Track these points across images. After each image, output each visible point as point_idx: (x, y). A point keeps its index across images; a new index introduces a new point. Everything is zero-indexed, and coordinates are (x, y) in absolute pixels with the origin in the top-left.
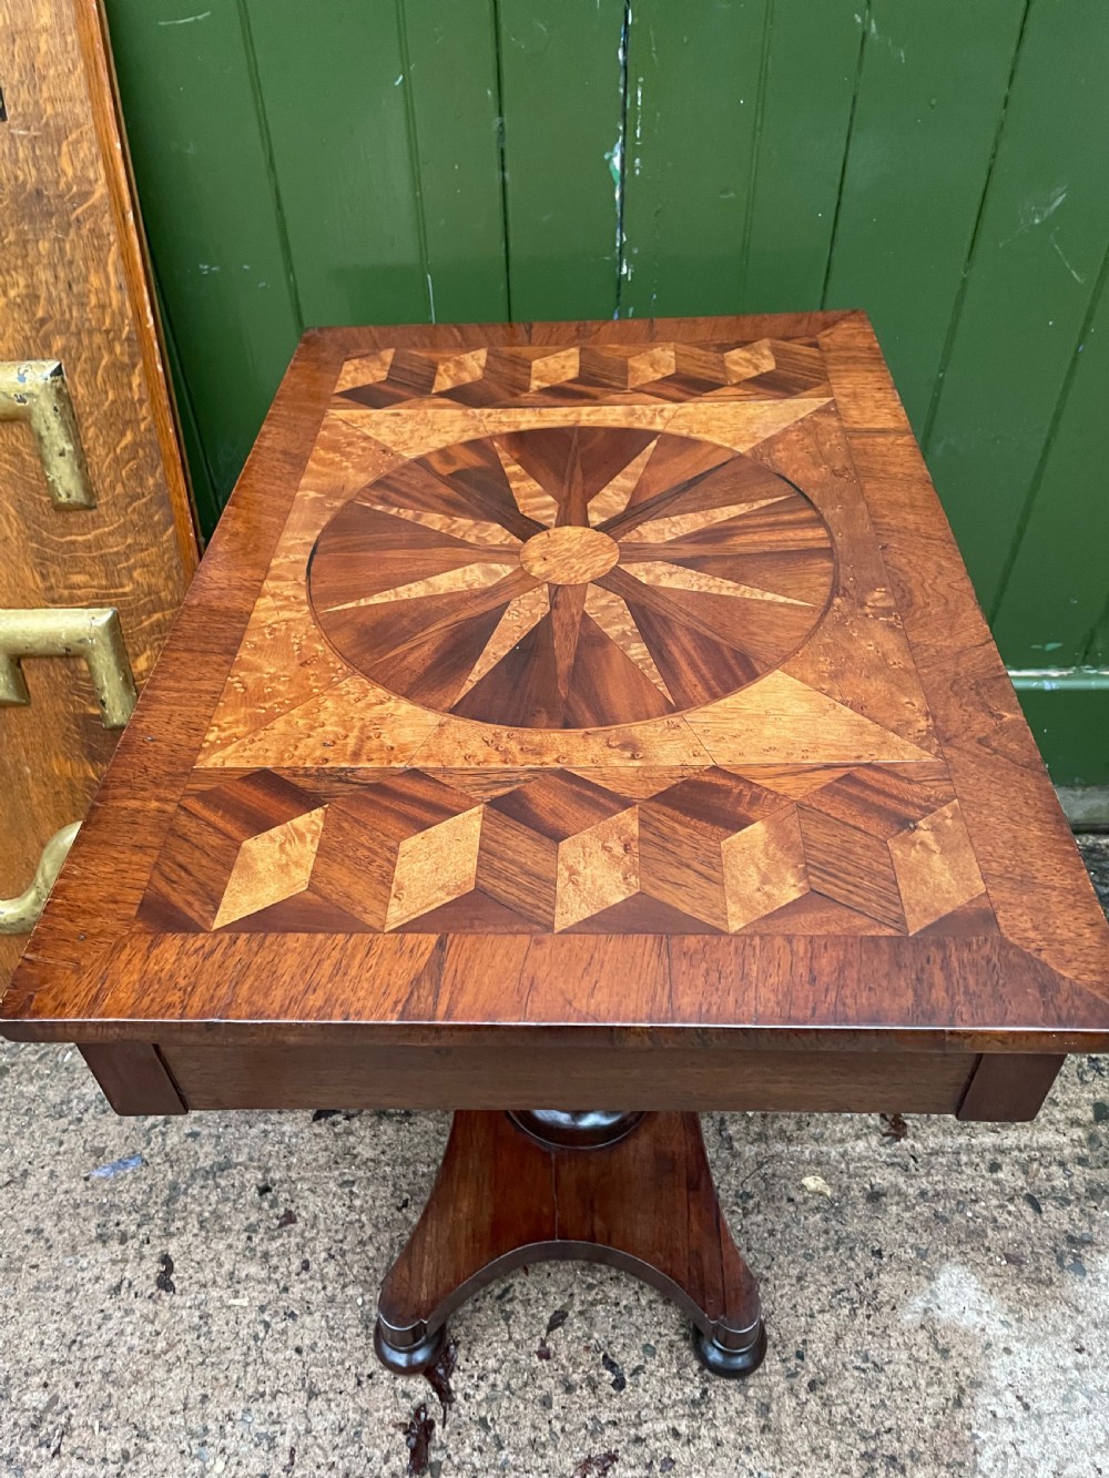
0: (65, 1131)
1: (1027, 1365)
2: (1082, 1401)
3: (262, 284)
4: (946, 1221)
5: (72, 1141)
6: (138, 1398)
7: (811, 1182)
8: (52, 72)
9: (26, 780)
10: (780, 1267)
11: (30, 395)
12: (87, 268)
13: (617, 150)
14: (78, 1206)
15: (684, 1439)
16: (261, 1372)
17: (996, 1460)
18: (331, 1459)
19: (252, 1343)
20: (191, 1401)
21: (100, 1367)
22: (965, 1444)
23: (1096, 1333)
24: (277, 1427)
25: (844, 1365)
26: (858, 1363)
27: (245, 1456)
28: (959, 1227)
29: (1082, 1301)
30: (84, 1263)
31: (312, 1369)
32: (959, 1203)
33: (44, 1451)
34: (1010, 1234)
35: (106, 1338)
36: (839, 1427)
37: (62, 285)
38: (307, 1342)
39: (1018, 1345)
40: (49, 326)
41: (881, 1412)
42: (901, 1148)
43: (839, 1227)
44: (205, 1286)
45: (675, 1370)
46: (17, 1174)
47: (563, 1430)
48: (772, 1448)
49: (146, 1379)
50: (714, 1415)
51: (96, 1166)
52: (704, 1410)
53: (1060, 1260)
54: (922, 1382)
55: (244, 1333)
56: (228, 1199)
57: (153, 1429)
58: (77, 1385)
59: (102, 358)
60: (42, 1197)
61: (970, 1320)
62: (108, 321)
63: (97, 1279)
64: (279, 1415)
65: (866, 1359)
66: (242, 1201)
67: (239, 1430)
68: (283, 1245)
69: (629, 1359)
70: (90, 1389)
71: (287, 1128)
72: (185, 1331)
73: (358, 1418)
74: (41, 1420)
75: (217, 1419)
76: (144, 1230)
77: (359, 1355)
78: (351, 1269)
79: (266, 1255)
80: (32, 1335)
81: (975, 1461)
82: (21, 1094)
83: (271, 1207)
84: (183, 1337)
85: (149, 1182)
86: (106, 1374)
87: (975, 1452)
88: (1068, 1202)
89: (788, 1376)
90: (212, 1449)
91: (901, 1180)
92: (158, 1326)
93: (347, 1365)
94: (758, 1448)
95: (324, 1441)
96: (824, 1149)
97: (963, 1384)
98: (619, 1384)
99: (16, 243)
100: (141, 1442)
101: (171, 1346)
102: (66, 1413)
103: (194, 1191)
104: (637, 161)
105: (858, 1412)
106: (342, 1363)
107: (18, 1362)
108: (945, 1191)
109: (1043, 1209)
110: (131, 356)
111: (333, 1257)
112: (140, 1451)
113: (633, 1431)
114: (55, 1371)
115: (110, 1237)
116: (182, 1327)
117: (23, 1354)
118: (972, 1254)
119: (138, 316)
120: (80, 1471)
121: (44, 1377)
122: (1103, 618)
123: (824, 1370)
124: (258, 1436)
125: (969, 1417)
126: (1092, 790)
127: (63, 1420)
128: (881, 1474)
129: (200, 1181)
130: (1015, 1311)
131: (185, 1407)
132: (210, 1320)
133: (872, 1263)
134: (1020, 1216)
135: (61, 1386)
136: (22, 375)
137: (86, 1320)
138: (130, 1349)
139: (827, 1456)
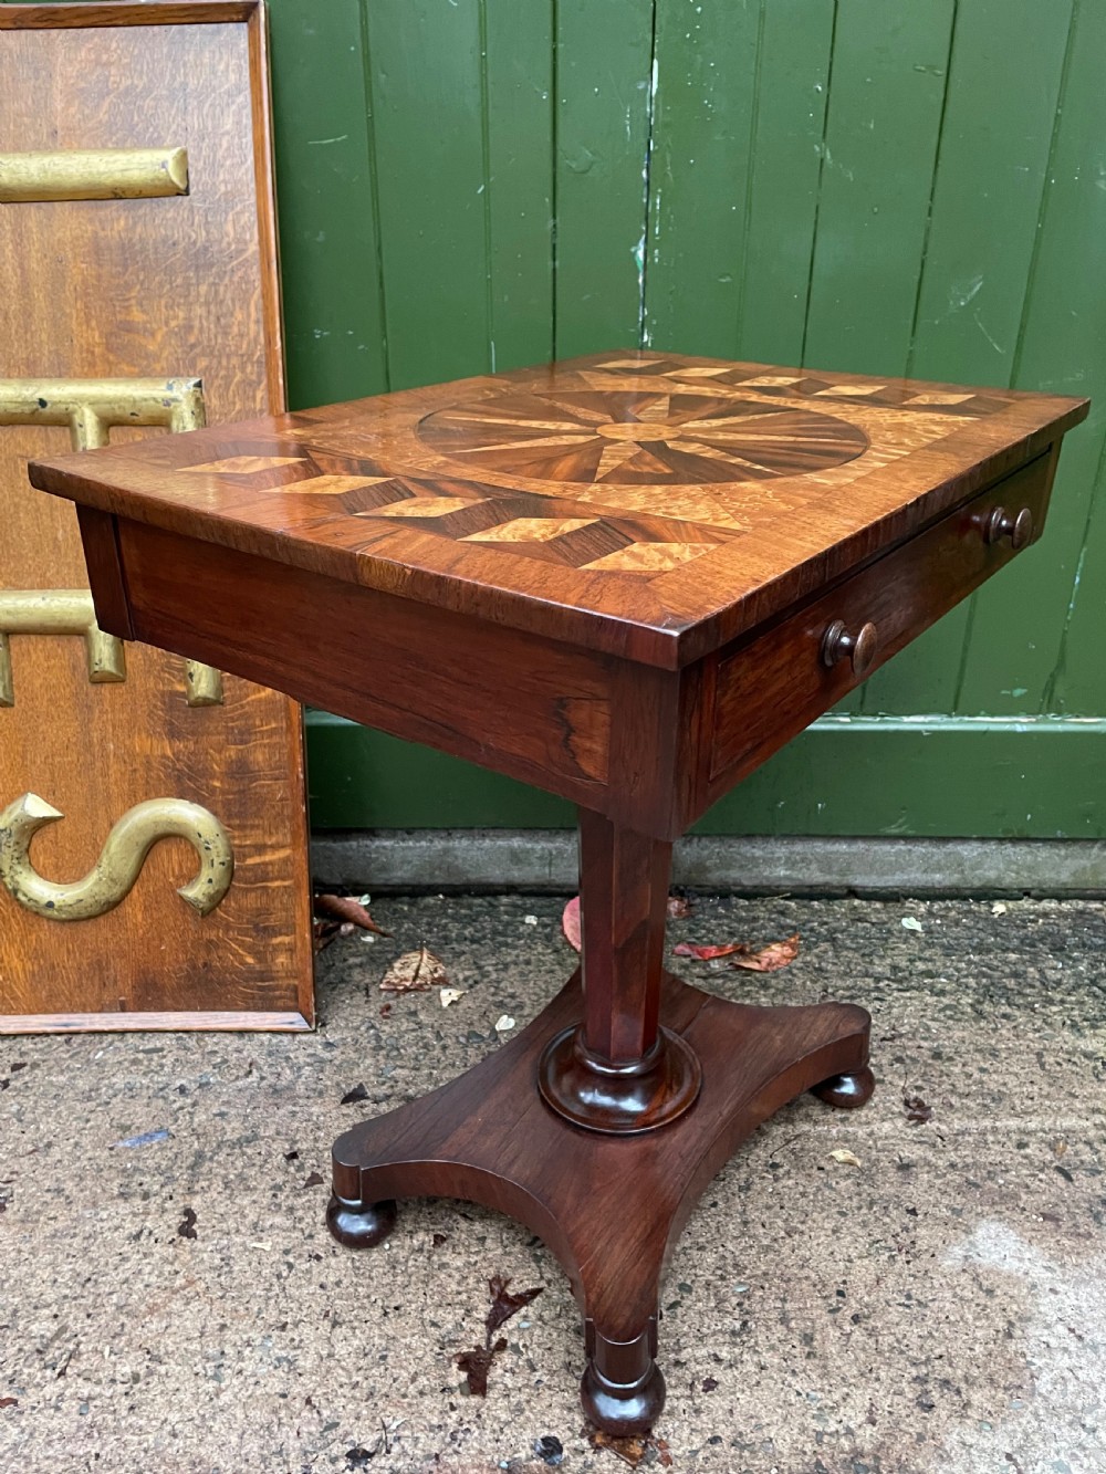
0: (92, 1112)
1: (1076, 1302)
3: (361, 347)
4: (977, 1186)
5: (99, 1119)
6: (153, 1327)
7: (841, 1155)
8: (228, 163)
9: (108, 757)
10: (814, 1221)
11: (175, 400)
12: (234, 305)
13: (641, 245)
14: (101, 1170)
15: (725, 1363)
16: (283, 1304)
17: (1056, 1383)
18: (355, 1379)
19: (275, 1280)
20: (208, 1330)
21: (115, 1300)
22: (1021, 1369)
24: (299, 1352)
25: (887, 1302)
26: (903, 1300)
27: (264, 1377)
28: (990, 1191)
30: (104, 1215)
31: (337, 1302)
32: (989, 1172)
33: (48, 1372)
34: (1044, 1198)
35: (122, 1276)
36: (887, 1355)
37: (212, 318)
38: (332, 1279)
39: (1064, 1286)
40: (198, 350)
41: (930, 1342)
42: (927, 1129)
43: (872, 1190)
44: (228, 1234)
45: (713, 1305)
46: (41, 1145)
48: (819, 1371)
49: (162, 1310)
50: (756, 1343)
51: (121, 1138)
52: (745, 1339)
53: (1097, 1218)
54: (970, 1317)
55: (266, 1272)
56: (254, 1165)
57: (167, 1353)
58: (89, 1316)
59: (235, 376)
60: (66, 1162)
61: (1011, 1265)
62: (244, 346)
63: (117, 1229)
64: (301, 1341)
65: (909, 1297)
66: (269, 1166)
67: (257, 1356)
68: (309, 1201)
69: (665, 1297)
70: (103, 1320)
71: (315, 1109)
72: (205, 1271)
74: (47, 1346)
75: (235, 1345)
76: (168, 1189)
77: (386, 1290)
79: (291, 1210)
80: (46, 1274)
81: (1033, 1385)
82: (51, 1083)
83: (297, 1171)
84: (203, 1276)
85: (175, 1150)
86: (119, 1308)
87: (1032, 1377)
88: (1098, 1172)
89: (830, 1311)
90: (229, 1371)
91: (930, 1155)
92: (177, 1266)
93: (373, 1299)
94: (804, 1371)
95: (349, 1363)
96: (850, 1129)
97: (1013, 1319)
99: (181, 286)
100: (152, 1365)
102: (75, 1340)
103: (221, 1157)
104: (656, 251)
105: (905, 1341)
106: (369, 1297)
107: (28, 1297)
108: (974, 1163)
109: (1074, 1177)
110: (259, 375)
112: (150, 1373)
113: (672, 1356)
114: (67, 1305)
115: (134, 1195)
116: (202, 1267)
117: (33, 1290)
118: (1008, 1213)
119: (269, 342)
120: (86, 1389)
121: (55, 1309)
122: (1061, 665)
123: (867, 1306)
124: (278, 1359)
125: (1022, 1347)
126: (1075, 849)
127: (71, 1346)
128: (935, 1395)
129: (226, 1150)
130: (1058, 1257)
131: (202, 1334)
132: (232, 1262)
133: (907, 1219)
134: (1052, 1183)
135: (72, 1317)
136: (170, 387)
137: (103, 1261)
138: (147, 1286)
139: (878, 1379)
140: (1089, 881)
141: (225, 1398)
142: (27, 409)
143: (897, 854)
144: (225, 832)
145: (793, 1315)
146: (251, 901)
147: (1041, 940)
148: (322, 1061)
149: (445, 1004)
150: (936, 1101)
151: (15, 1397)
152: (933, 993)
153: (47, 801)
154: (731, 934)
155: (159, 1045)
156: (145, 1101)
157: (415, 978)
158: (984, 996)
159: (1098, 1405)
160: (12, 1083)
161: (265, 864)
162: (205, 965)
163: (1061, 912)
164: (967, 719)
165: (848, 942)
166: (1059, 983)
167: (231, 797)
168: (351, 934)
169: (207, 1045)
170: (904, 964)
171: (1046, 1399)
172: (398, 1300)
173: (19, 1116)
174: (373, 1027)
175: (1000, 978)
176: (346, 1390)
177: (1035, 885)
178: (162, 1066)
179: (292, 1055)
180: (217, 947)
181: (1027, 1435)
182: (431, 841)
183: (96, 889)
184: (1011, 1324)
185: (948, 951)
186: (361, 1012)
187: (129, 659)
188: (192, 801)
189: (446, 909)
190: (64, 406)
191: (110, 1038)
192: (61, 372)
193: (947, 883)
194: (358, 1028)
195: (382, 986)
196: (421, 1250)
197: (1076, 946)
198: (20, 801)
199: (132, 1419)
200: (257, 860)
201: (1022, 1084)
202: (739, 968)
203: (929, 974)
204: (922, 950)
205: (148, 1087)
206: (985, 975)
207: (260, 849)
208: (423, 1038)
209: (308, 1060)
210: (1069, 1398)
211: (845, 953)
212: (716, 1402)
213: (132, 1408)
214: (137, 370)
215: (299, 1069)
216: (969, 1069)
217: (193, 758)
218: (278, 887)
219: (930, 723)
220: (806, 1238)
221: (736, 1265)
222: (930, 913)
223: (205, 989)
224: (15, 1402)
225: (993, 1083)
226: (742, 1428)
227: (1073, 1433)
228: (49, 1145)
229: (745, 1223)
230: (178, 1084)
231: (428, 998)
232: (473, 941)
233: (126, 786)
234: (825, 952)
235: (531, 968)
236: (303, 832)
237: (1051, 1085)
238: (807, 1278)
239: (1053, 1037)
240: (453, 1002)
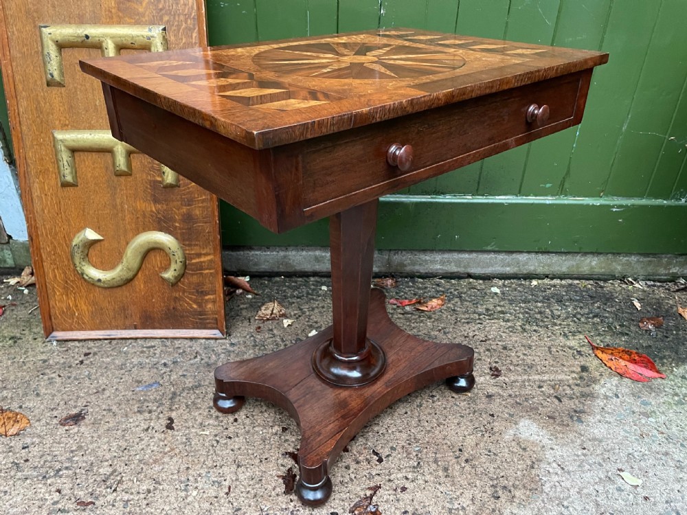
0: (123, 374)
1: (561, 454)
2: (587, 467)
3: (244, 12)
4: (520, 404)
5: (126, 378)
6: (156, 469)
9: (125, 211)
10: (449, 420)
11: (152, 37)
14: (129, 401)
15: (410, 480)
16: (215, 458)
17: (552, 488)
18: (248, 490)
19: (211, 448)
20: (181, 470)
21: (138, 458)
22: (537, 482)
23: (590, 443)
24: (223, 478)
25: (480, 454)
26: (487, 453)
27: (207, 489)
28: (526, 406)
29: (583, 432)
30: (131, 420)
31: (239, 457)
32: (526, 398)
33: (109, 490)
34: (549, 409)
35: (141, 447)
36: (480, 476)
38: (236, 447)
39: (556, 447)
40: (163, 12)
41: (498, 470)
42: (499, 380)
43: (475, 406)
44: (189, 428)
45: (405, 455)
46: (100, 390)
47: (355, 477)
48: (451, 483)
49: (160, 462)
50: (424, 472)
51: (138, 386)
52: (419, 470)
53: (571, 417)
54: (516, 460)
55: (207, 444)
56: (199, 398)
57: (163, 480)
58: (126, 465)
59: (182, 25)
60: (112, 397)
61: (534, 438)
62: (186, 10)
64: (223, 474)
65: (490, 451)
66: (206, 398)
67: (204, 480)
69: (384, 452)
70: (133, 466)
72: (179, 444)
73: (260, 474)
74: (107, 479)
75: (194, 476)
76: (160, 408)
77: (261, 451)
78: (257, 421)
79: (217, 417)
80: (105, 447)
81: (542, 488)
82: (103, 362)
84: (178, 446)
85: (163, 392)
86: (140, 461)
87: (542, 485)
88: (573, 398)
89: (456, 458)
90: (191, 487)
91: (500, 391)
92: (166, 442)
93: (255, 455)
94: (444, 483)
95: (245, 483)
97: (534, 460)
98: (380, 460)
100: (156, 486)
101: (172, 449)
102: (120, 476)
103: (184, 394)
105: (488, 470)
106: (253, 454)
107: (97, 457)
108: (519, 395)
109: (562, 400)
110: (194, 25)
111: (248, 417)
112: (156, 489)
113: (387, 477)
114: (115, 461)
115: (144, 411)
116: (177, 443)
117: (100, 454)
118: (533, 416)
119: (199, 8)
120: (126, 497)
121: (110, 462)
122: (568, 173)
123: (472, 455)
124: (213, 482)
125: (538, 472)
126: (569, 257)
127: (119, 478)
128: (500, 493)
129: (186, 391)
130: (554, 435)
131: (179, 472)
132: (191, 440)
133: (490, 418)
134: (553, 403)
135: (118, 465)
136: (150, 30)
137: (131, 441)
138: (152, 451)
139: (475, 486)
140: (575, 271)
141: (190, 499)
142: (79, 40)
143: (491, 259)
144: (181, 247)
145: (439, 459)
146: (195, 279)
147: (552, 297)
148: (229, 351)
149: (285, 326)
150: (504, 368)
151: (94, 501)
152: (504, 321)
153: (95, 232)
154: (415, 294)
155: (153, 344)
156: (148, 370)
157: (271, 314)
158: (527, 322)
159: (570, 497)
160: (85, 362)
161: (201, 262)
162: (174, 308)
163: (561, 284)
164: (524, 197)
165: (467, 298)
166: (559, 316)
167: (184, 231)
168: (241, 294)
169: (175, 344)
170: (491, 307)
171: (547, 494)
172: (267, 456)
173: (89, 377)
174: (252, 336)
175: (534, 314)
176: (244, 494)
177: (551, 272)
178: (155, 354)
179: (215, 349)
180: (179, 300)
181: (539, 509)
182: (278, 252)
183: (121, 273)
184: (533, 463)
185: (511, 302)
186: (247, 329)
187: (134, 164)
188: (166, 232)
189: (285, 283)
190: (97, 39)
191: (130, 341)
192: (96, 21)
193: (512, 272)
194: (245, 337)
195: (256, 318)
196: (276, 434)
197: (568, 300)
198: (83, 231)
199: (148, 509)
200: (197, 260)
201: (541, 360)
202: (418, 310)
203: (502, 312)
204: (500, 302)
205: (149, 363)
206: (527, 313)
207: (199, 255)
208: (276, 341)
209: (223, 351)
210: (557, 494)
211: (465, 303)
212: (406, 496)
213: (148, 504)
214: (133, 21)
215: (219, 355)
216: (519, 354)
217: (166, 212)
218: (207, 273)
219: (508, 199)
220: (446, 426)
221: (415, 439)
222: (504, 285)
223: (173, 319)
224: (94, 504)
225: (529, 360)
226: (417, 507)
227: (559, 509)
228: (104, 390)
229: (419, 421)
230: (163, 362)
231: (277, 323)
232: (298, 298)
233: (133, 226)
234: (457, 302)
235: (324, 310)
236: (219, 247)
237: (553, 361)
238: (446, 444)
239: (556, 340)
240: (289, 325)
